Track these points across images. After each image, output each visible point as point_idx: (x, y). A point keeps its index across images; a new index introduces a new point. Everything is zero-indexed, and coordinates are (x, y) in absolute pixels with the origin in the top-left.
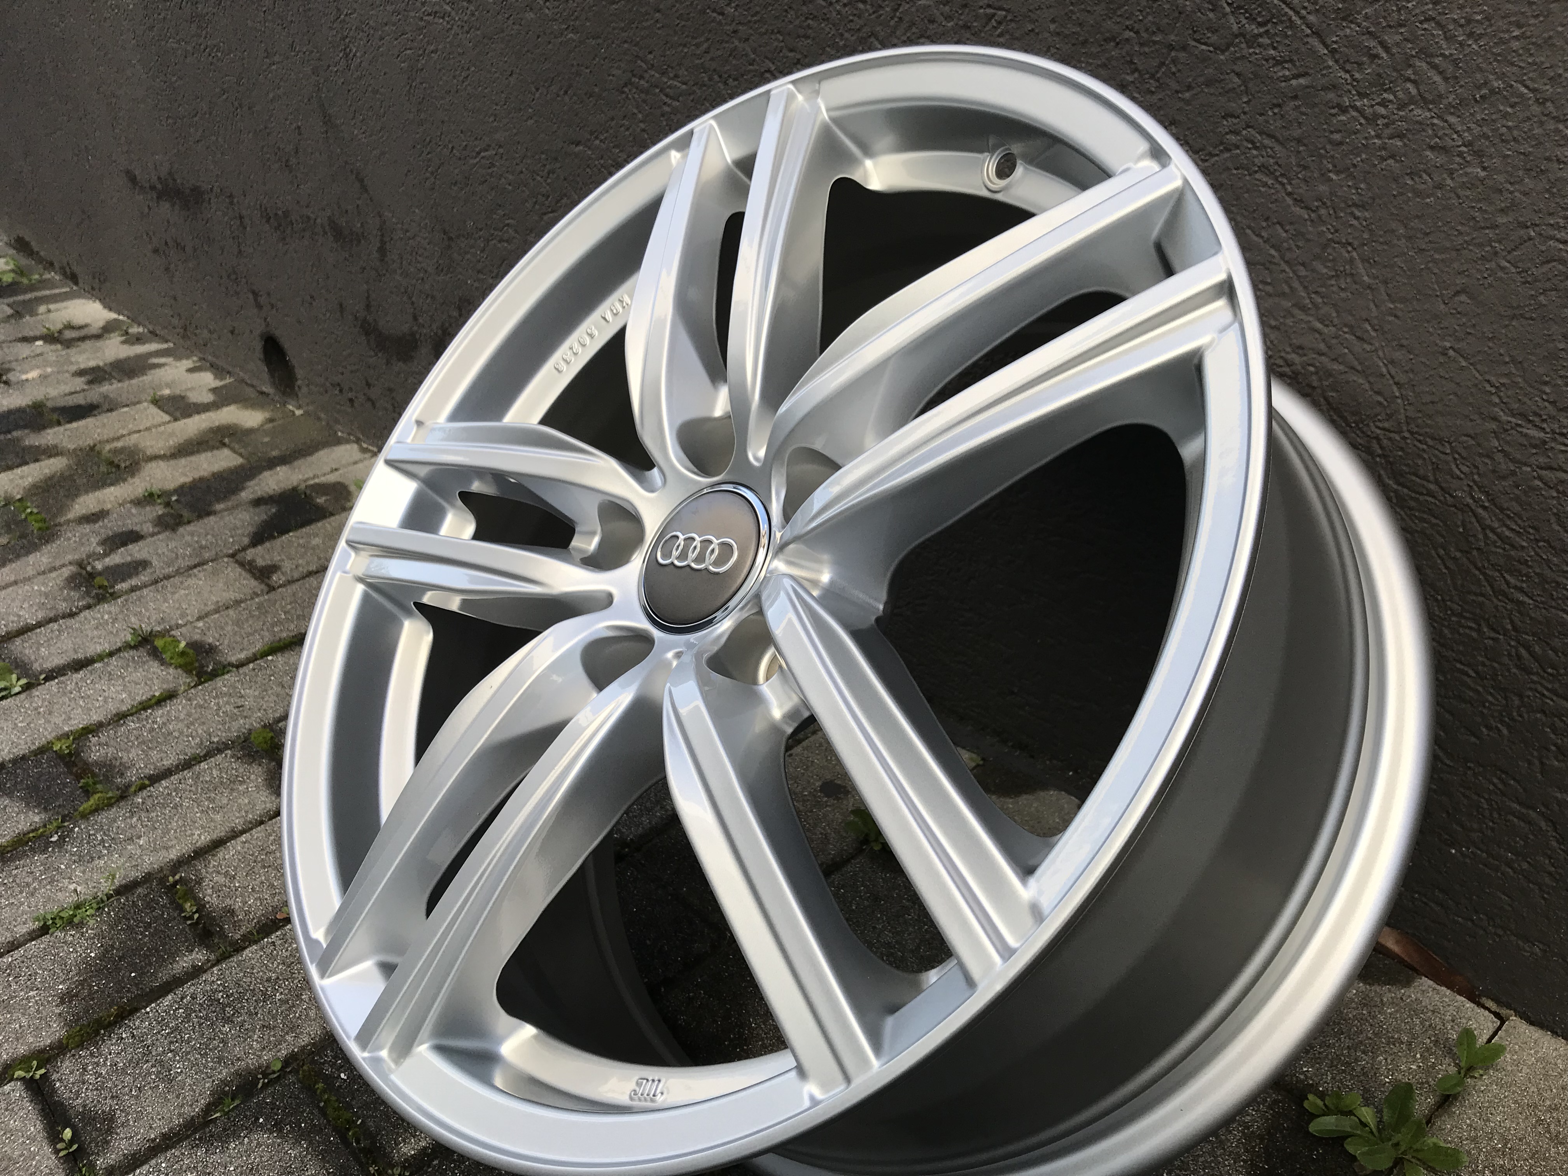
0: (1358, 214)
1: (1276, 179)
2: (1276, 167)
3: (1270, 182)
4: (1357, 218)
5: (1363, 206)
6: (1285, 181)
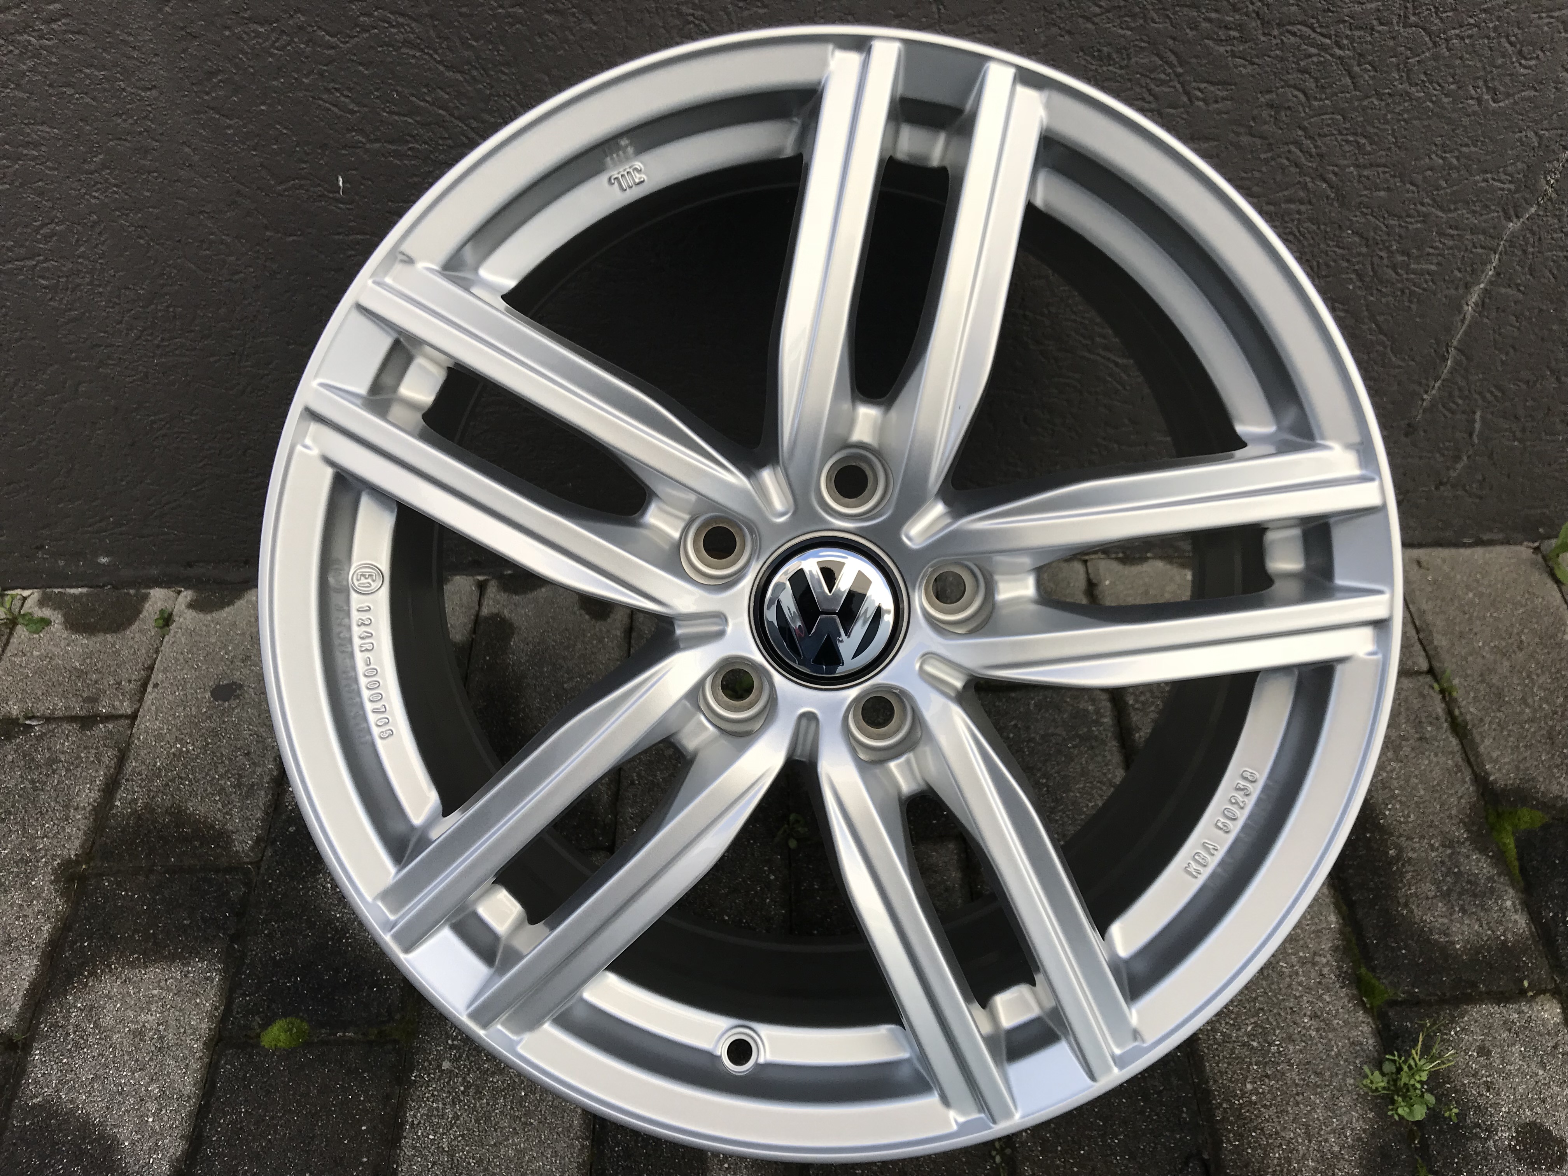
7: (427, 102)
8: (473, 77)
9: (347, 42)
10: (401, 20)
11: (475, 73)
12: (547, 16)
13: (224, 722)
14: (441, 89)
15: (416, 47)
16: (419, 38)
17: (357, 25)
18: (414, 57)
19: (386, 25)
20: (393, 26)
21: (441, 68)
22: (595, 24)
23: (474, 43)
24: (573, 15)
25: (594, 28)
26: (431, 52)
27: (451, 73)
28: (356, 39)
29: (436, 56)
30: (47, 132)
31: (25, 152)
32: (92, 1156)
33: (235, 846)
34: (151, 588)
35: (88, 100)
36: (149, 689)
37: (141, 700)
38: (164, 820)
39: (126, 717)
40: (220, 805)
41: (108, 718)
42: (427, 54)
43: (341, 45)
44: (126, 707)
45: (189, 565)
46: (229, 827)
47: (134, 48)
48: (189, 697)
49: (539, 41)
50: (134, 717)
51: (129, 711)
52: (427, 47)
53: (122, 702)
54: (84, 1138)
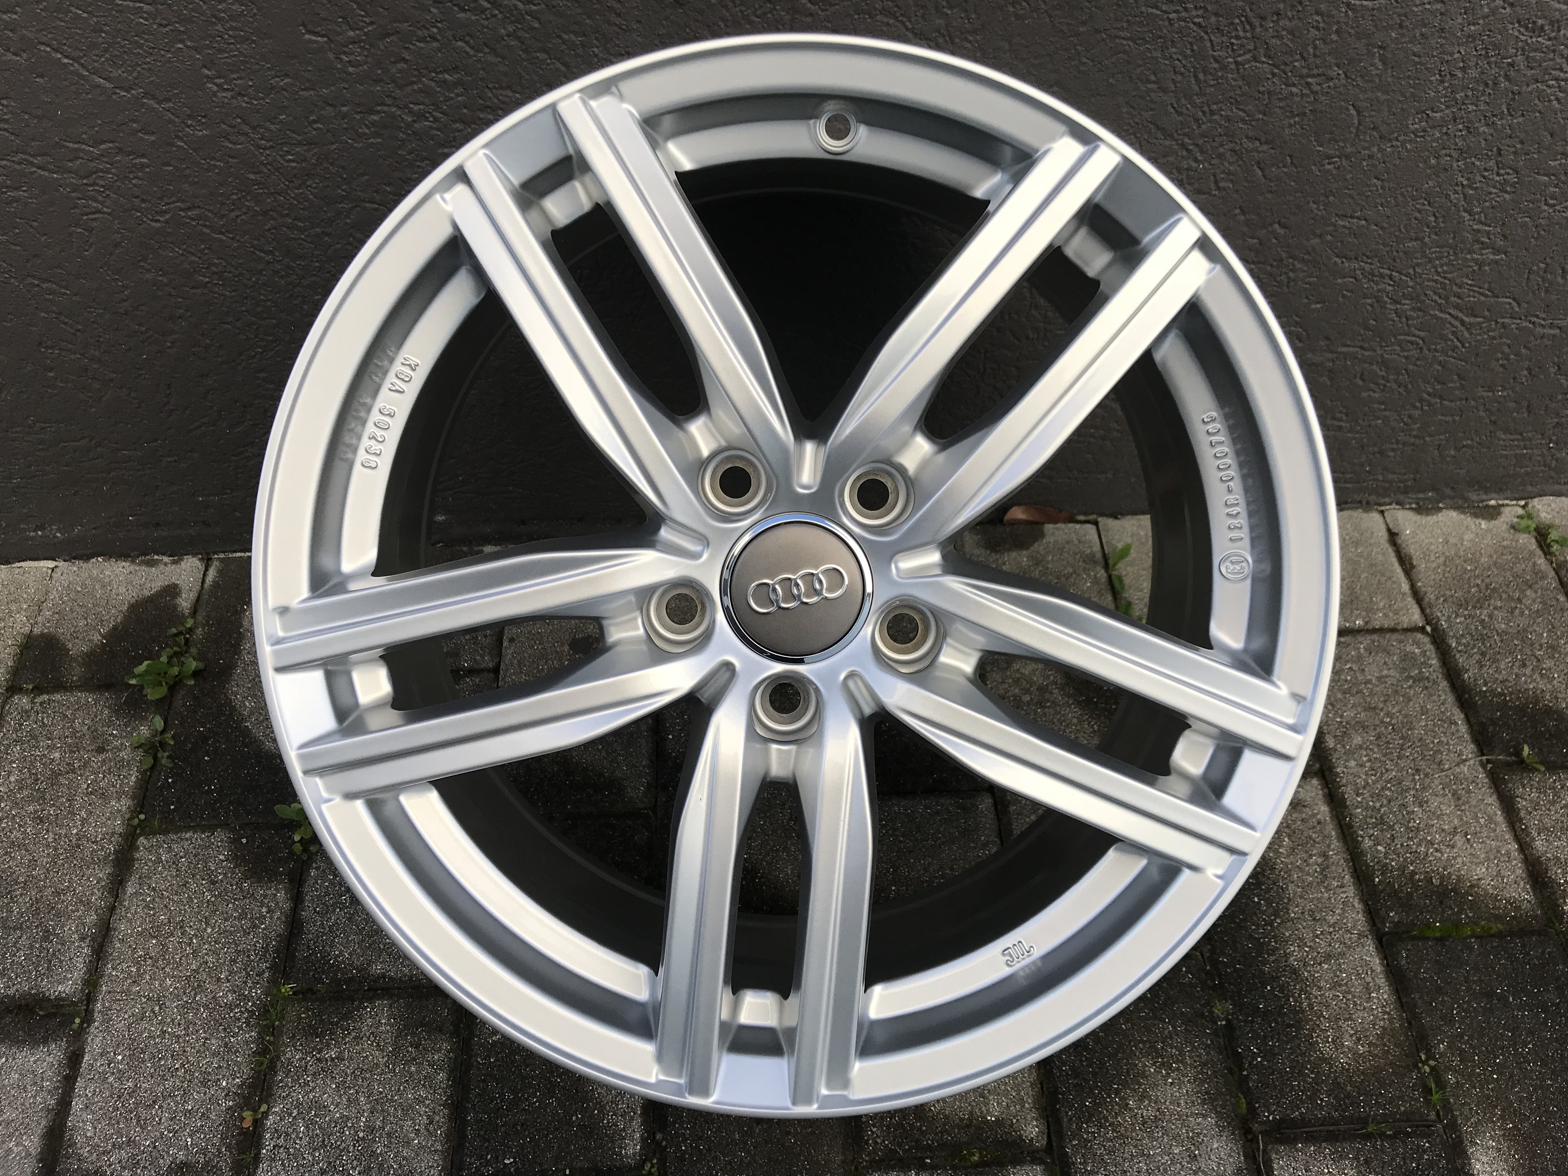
0: (971, 38)
1: (896, 18)
2: (896, 9)
3: (891, 21)
4: (970, 42)
5: (975, 32)
6: (904, 19)
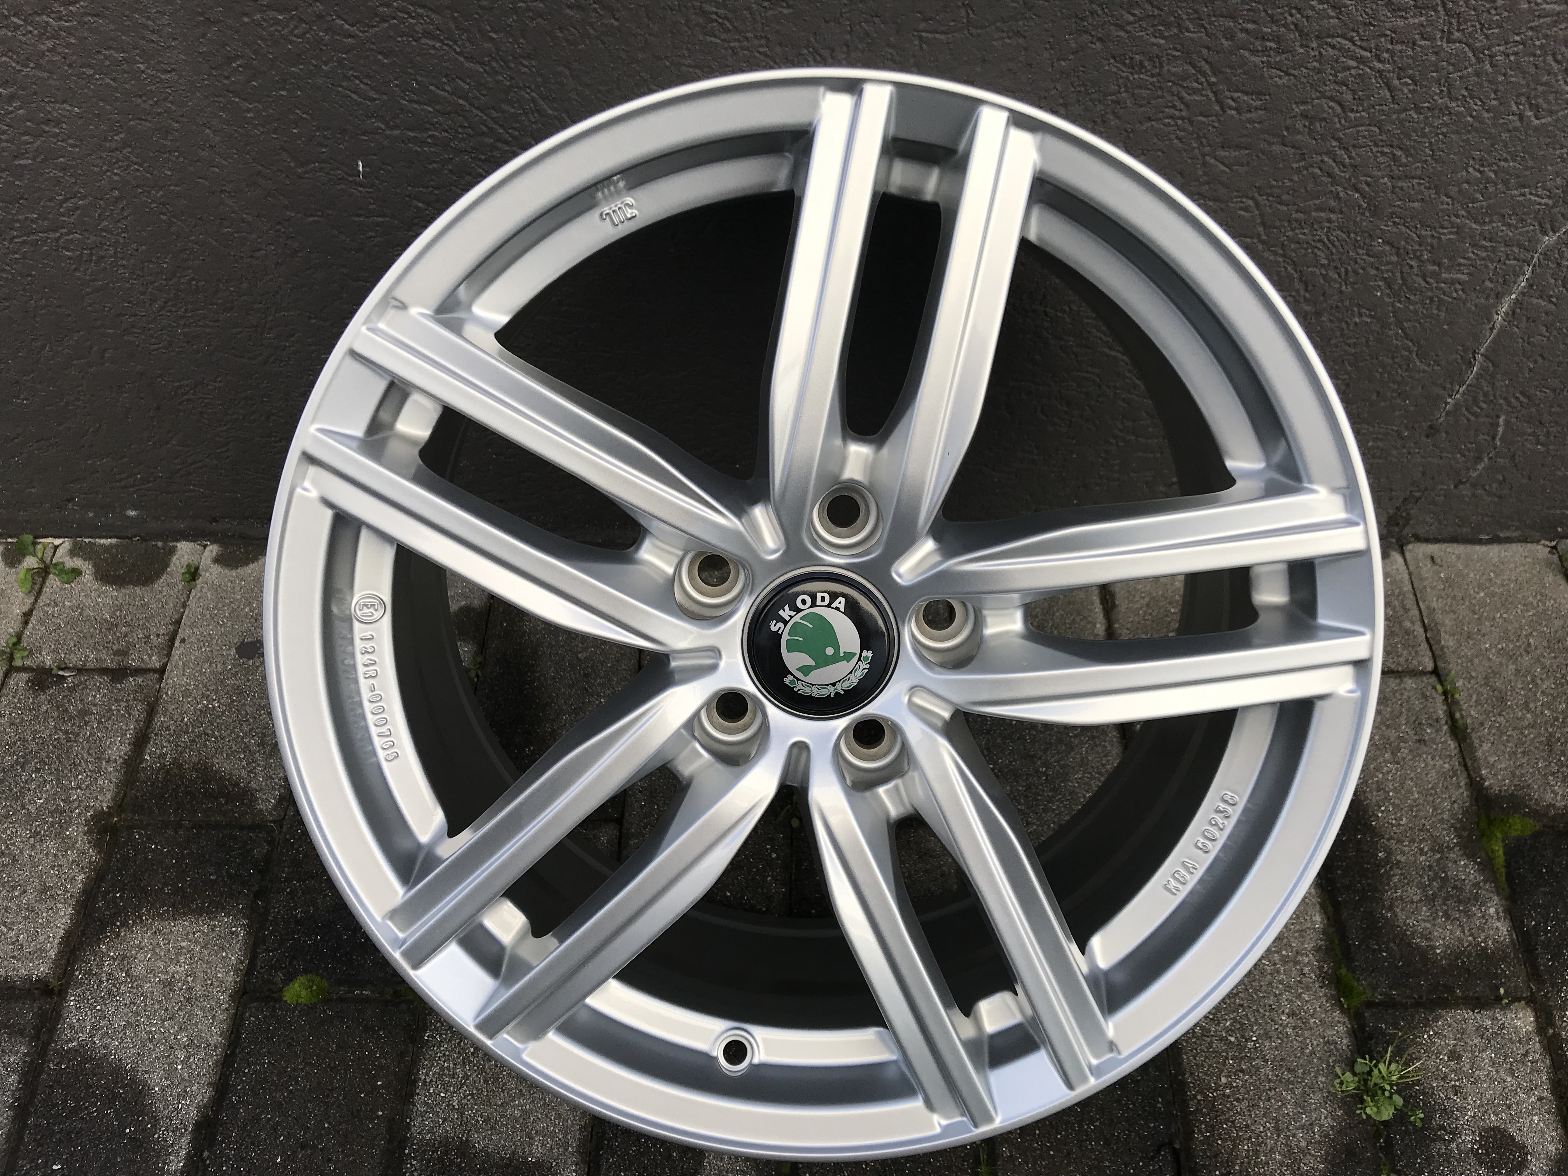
7: (448, 91)
8: (493, 68)
9: (365, 32)
10: (420, 11)
11: (494, 64)
12: (568, 11)
13: (248, 680)
14: (460, 79)
15: (435, 38)
16: (438, 29)
17: (376, 15)
18: (434, 47)
19: (406, 16)
20: (413, 18)
21: (462, 59)
22: (617, 20)
23: (494, 36)
24: (595, 10)
25: (616, 23)
26: (451, 43)
27: (472, 65)
28: (376, 29)
29: (456, 47)
30: (68, 111)
31: (47, 129)
32: (124, 1100)
33: (259, 804)
34: (178, 541)
35: (108, 81)
36: (177, 644)
37: (169, 655)
38: (191, 775)
39: (155, 671)
40: (244, 763)
41: (138, 671)
42: (447, 45)
43: (361, 34)
44: (155, 662)
45: (215, 520)
46: (253, 785)
47: (153, 32)
48: (215, 653)
49: (560, 35)
50: (162, 671)
51: (157, 665)
52: (447, 39)
53: (150, 657)
54: (117, 1083)
